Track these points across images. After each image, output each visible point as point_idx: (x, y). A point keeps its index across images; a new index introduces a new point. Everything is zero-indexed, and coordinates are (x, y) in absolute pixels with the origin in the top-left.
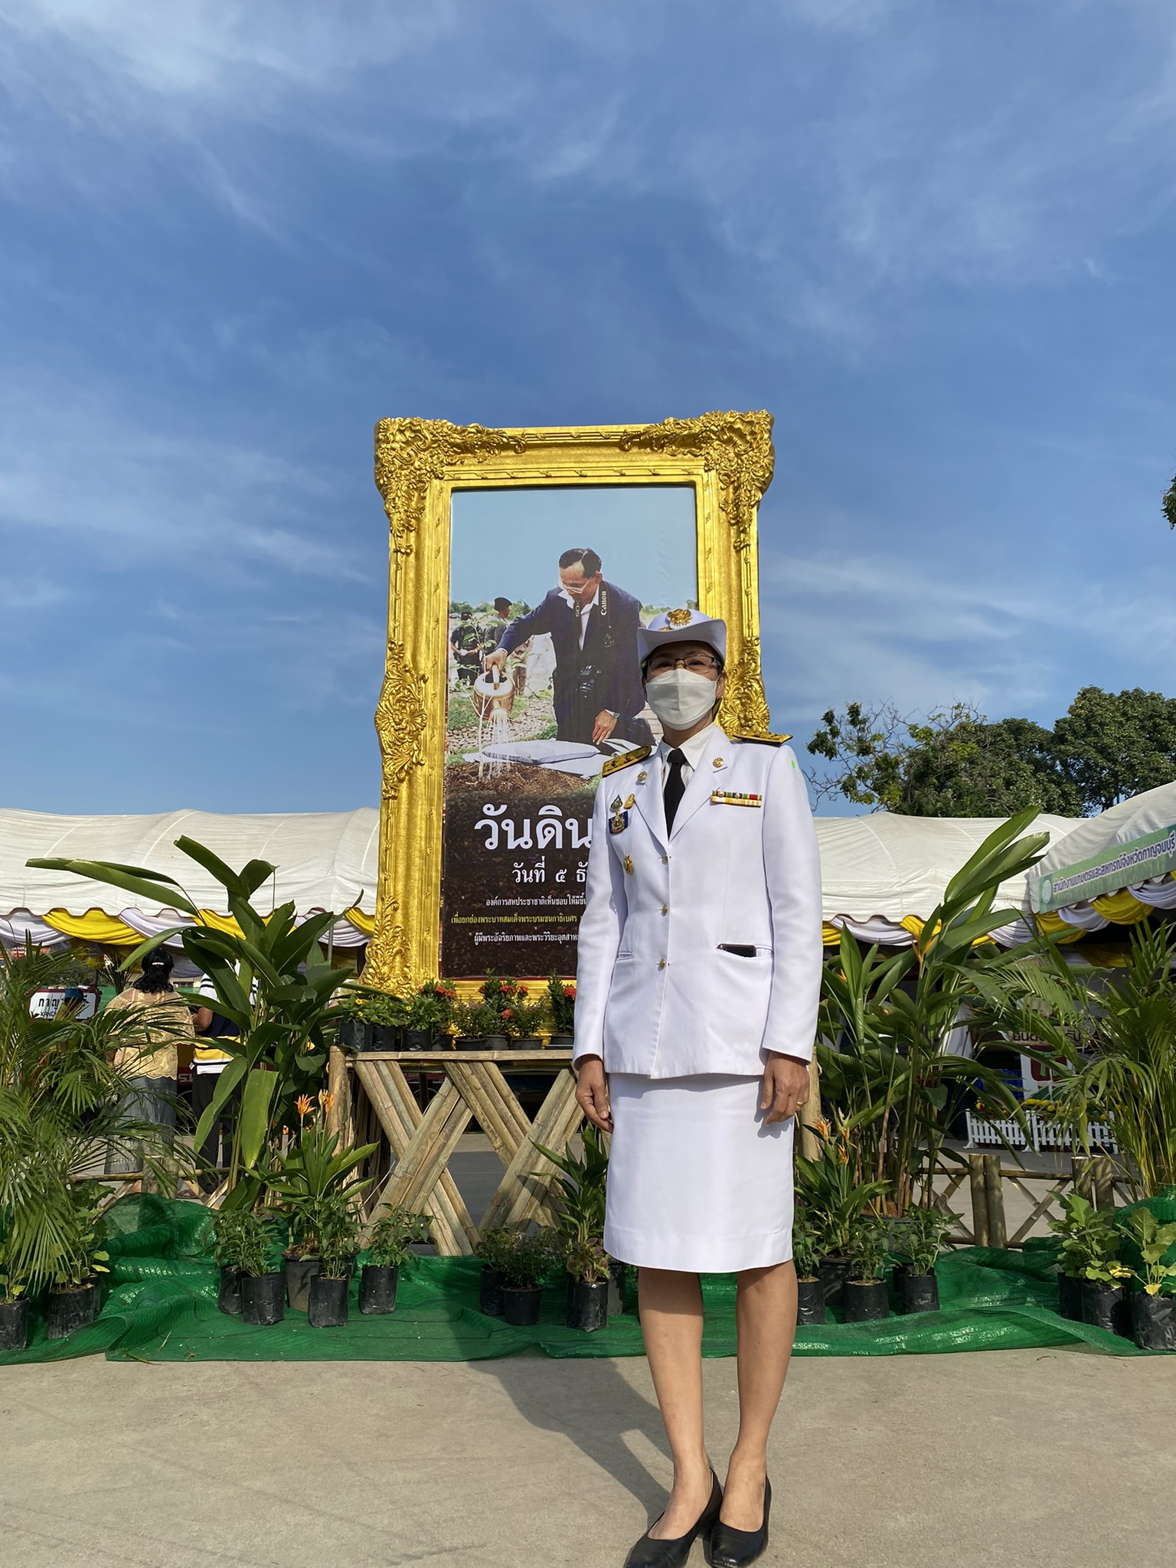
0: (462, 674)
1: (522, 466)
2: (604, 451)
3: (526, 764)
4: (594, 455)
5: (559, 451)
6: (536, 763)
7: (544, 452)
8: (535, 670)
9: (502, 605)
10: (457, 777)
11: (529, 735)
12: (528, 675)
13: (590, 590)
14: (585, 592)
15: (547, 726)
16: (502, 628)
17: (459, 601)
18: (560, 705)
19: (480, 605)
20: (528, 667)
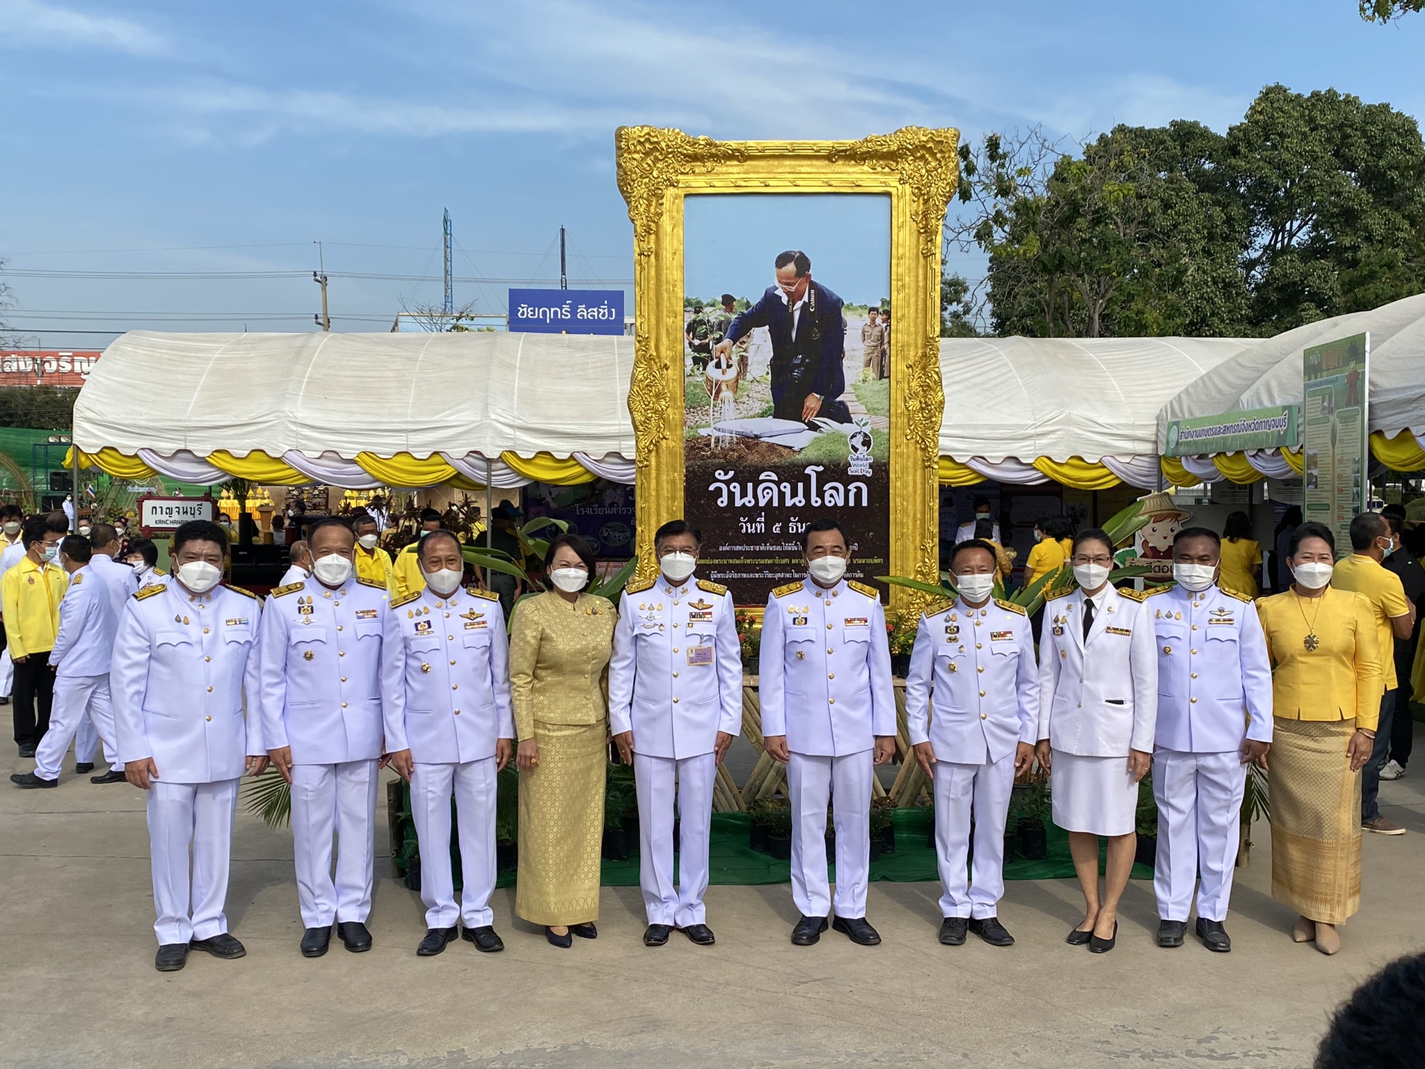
0: (696, 361)
1: (745, 176)
2: (815, 162)
3: (748, 438)
4: (808, 166)
5: (776, 163)
6: (757, 437)
7: (762, 163)
8: (755, 359)
9: (728, 301)
10: (694, 447)
11: (751, 413)
12: (749, 363)
13: (801, 288)
14: (797, 289)
15: (765, 406)
16: (729, 322)
17: (692, 297)
18: (777, 388)
19: (710, 301)
20: (750, 355)
